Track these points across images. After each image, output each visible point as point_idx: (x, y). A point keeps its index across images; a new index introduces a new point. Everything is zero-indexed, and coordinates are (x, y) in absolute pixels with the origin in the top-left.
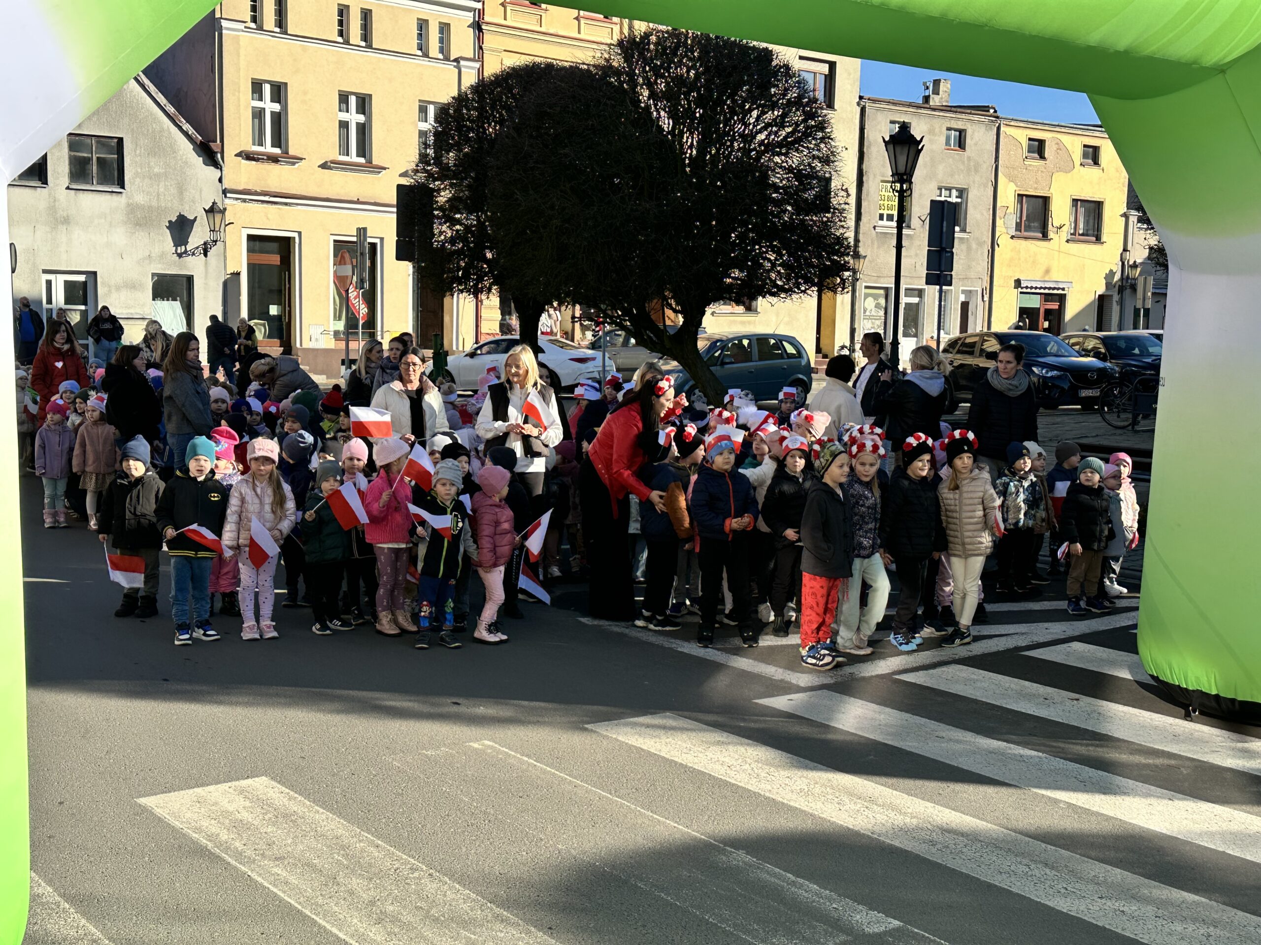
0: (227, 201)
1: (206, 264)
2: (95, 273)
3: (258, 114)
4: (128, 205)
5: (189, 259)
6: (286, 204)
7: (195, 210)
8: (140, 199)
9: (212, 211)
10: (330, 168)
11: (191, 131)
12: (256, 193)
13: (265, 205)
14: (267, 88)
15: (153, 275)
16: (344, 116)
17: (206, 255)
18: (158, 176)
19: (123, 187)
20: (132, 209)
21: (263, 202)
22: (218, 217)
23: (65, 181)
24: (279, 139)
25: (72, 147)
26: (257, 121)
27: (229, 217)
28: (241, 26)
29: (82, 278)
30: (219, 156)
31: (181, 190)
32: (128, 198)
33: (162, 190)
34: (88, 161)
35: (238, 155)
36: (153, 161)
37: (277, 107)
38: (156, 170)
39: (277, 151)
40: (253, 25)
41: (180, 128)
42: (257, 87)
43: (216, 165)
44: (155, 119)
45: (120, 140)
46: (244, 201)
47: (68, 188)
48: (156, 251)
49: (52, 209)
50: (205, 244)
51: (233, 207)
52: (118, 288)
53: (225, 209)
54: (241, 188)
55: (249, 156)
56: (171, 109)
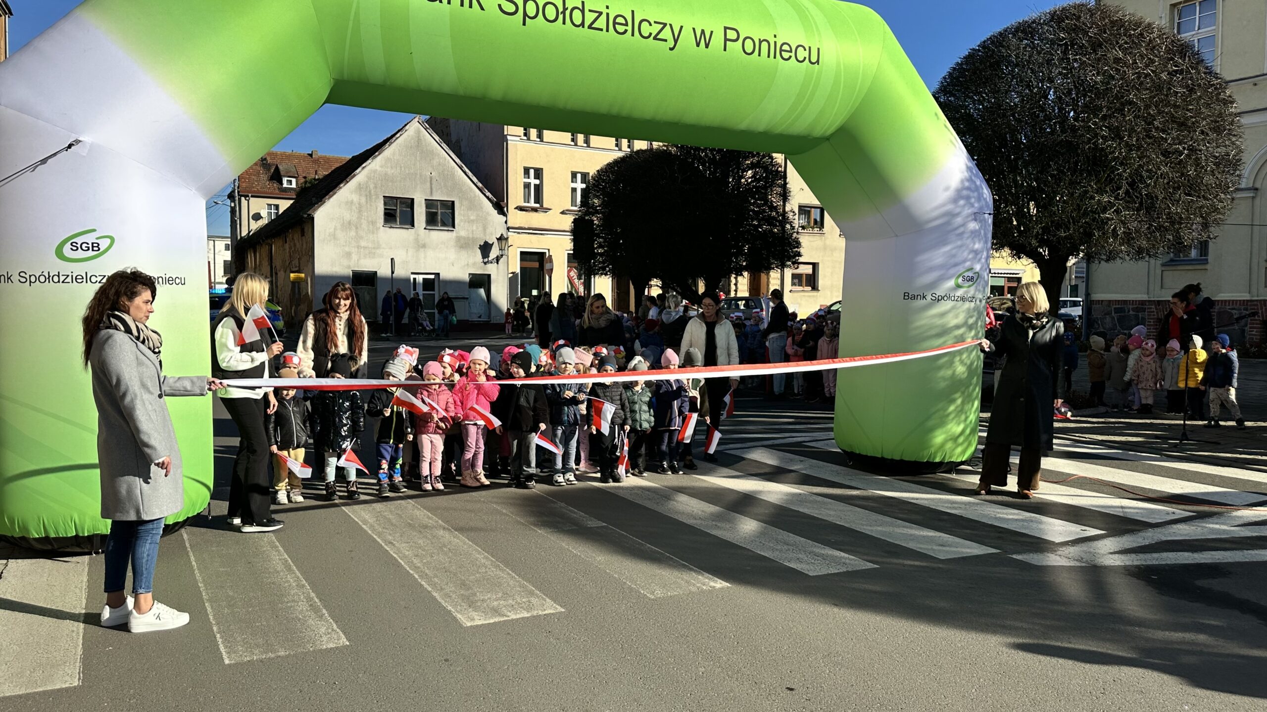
0: (509, 233)
1: (498, 268)
2: (438, 274)
3: (527, 186)
4: (457, 237)
5: (489, 266)
6: (541, 234)
7: (492, 239)
8: (463, 233)
9: (501, 239)
10: (566, 214)
11: (490, 196)
12: (525, 229)
13: (530, 235)
14: (532, 172)
15: (470, 274)
16: (574, 185)
17: (498, 263)
18: (473, 221)
19: (454, 227)
20: (458, 239)
21: (529, 233)
22: (504, 242)
23: (424, 225)
24: (538, 198)
25: (427, 207)
26: (527, 190)
27: (510, 242)
28: (518, 139)
29: (432, 277)
30: (505, 209)
31: (485, 229)
32: (457, 233)
33: (474, 228)
34: (436, 213)
35: (515, 208)
36: (470, 213)
37: (537, 182)
38: (472, 218)
39: (538, 205)
40: (525, 138)
41: (485, 195)
42: (527, 171)
43: (504, 214)
44: (471, 190)
45: (453, 202)
46: (519, 233)
47: (425, 229)
48: (471, 261)
49: (417, 240)
50: (497, 257)
51: (513, 237)
52: (451, 282)
53: (507, 238)
54: (517, 226)
55: (521, 209)
56: (480, 185)
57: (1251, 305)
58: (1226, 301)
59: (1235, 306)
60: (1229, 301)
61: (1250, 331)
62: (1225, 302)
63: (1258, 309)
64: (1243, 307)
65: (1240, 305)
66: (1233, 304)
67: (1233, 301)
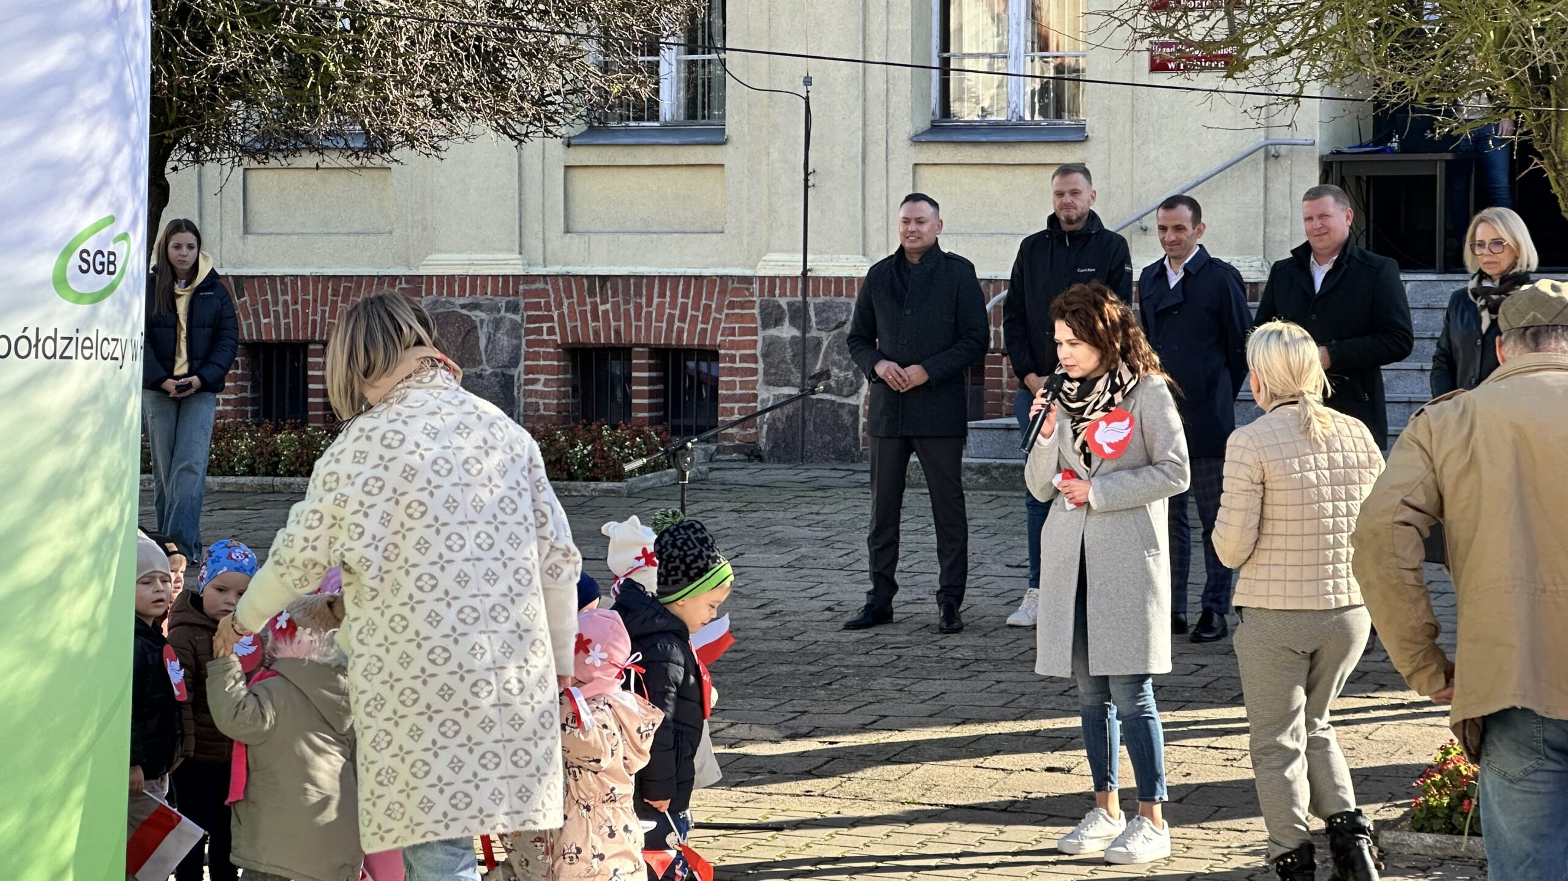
57: (527, 294)
58: (451, 278)
59: (479, 298)
60: (463, 278)
61: (528, 382)
62: (447, 282)
63: (548, 307)
64: (502, 302)
65: (495, 293)
66: (473, 291)
67: (474, 277)
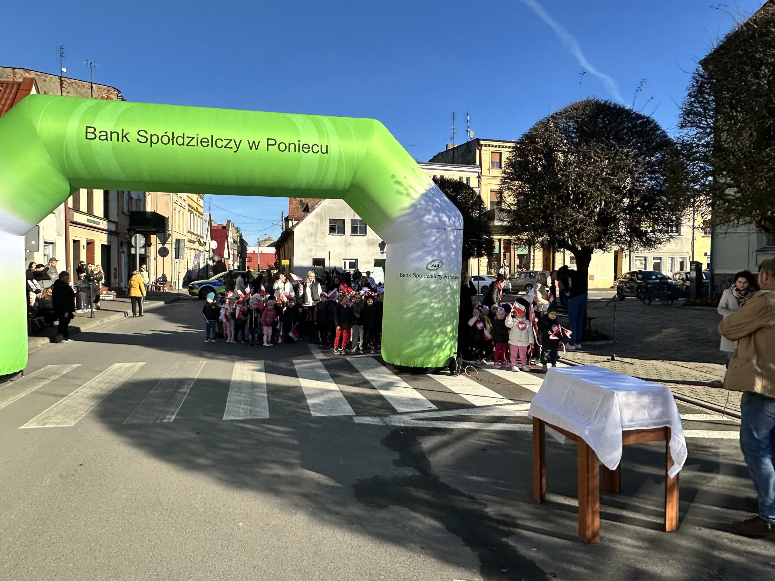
2: (357, 259)
4: (368, 239)
8: (371, 237)
15: (374, 259)
19: (366, 234)
25: (352, 224)
29: (354, 261)
34: (356, 227)
47: (351, 235)
48: (375, 252)
49: (346, 241)
52: (364, 263)
